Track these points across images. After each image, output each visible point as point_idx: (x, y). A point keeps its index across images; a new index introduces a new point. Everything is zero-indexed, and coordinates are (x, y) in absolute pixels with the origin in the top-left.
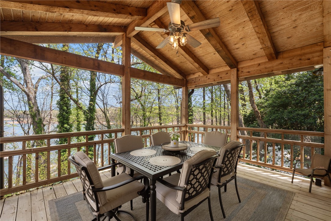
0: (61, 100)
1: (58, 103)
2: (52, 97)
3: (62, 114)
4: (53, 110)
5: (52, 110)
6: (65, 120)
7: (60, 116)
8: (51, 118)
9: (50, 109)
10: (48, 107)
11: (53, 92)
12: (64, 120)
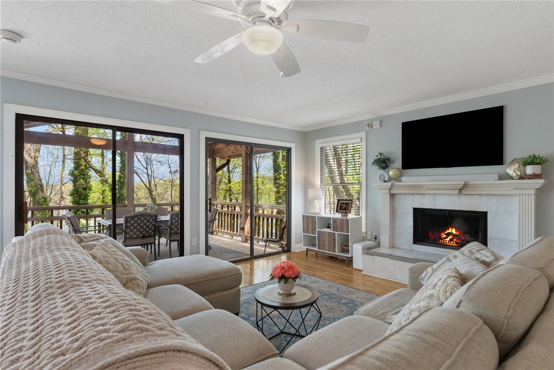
0: (76, 168)
1: (72, 174)
2: (64, 162)
3: (78, 191)
4: (66, 183)
5: (64, 184)
6: (82, 199)
7: (74, 194)
8: (61, 197)
9: (60, 182)
10: (58, 178)
11: (66, 154)
12: (80, 199)
